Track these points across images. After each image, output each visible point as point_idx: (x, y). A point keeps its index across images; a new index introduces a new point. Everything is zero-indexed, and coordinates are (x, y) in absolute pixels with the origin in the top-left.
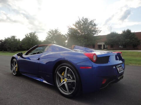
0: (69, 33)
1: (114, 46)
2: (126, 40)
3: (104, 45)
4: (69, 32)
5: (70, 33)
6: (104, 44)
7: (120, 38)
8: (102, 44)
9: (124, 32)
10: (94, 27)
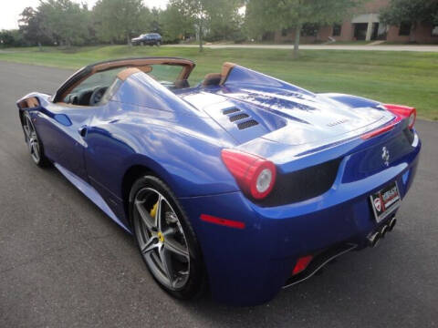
1: (413, 27)
3: (376, 25)
6: (377, 21)
8: (370, 19)
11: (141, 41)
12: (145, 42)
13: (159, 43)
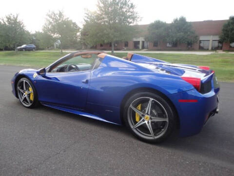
0: (86, 19)
1: (159, 43)
2: (178, 34)
3: (143, 42)
4: (86, 17)
5: (88, 20)
6: (143, 40)
7: (170, 30)
8: (141, 39)
9: (176, 21)
10: (131, 10)
11: (23, 48)
12: (26, 49)
13: (34, 50)
